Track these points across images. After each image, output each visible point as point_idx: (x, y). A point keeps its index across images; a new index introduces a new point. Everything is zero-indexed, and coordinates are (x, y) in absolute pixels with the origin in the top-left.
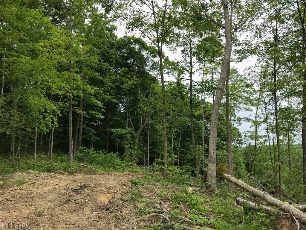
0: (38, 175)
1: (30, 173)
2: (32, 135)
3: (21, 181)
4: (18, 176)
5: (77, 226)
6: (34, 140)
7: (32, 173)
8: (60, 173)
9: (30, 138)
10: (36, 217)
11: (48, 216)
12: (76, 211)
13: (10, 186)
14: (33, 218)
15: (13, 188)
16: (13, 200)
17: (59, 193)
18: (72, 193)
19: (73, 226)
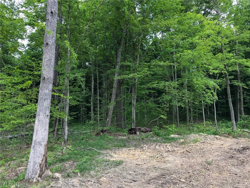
0: (207, 137)
1: (201, 135)
2: (200, 106)
3: (195, 140)
4: (193, 136)
5: (239, 176)
6: (202, 110)
7: (202, 135)
8: (225, 136)
9: (199, 109)
10: (207, 165)
11: (216, 165)
12: (238, 166)
13: (188, 143)
14: (205, 165)
15: (191, 144)
16: (191, 152)
17: (224, 151)
18: (235, 152)
19: (236, 175)
